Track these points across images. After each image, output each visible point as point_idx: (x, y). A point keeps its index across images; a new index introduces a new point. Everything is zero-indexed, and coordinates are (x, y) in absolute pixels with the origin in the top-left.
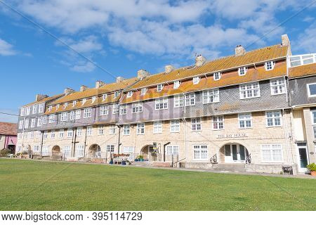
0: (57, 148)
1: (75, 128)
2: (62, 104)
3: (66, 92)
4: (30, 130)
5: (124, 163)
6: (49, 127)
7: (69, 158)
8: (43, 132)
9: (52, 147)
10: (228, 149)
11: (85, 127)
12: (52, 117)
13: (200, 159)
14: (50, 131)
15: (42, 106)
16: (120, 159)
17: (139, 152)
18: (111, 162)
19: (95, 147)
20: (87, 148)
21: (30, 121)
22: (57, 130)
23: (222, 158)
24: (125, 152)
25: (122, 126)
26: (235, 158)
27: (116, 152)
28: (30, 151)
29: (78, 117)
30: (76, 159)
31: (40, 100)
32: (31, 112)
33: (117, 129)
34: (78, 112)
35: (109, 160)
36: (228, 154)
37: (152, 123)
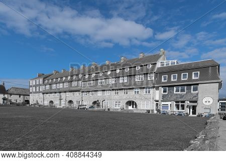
0: (51, 102)
1: (60, 92)
2: (52, 80)
3: (54, 72)
4: (36, 92)
5: (84, 109)
6: (46, 91)
7: (58, 107)
8: (43, 94)
9: (49, 101)
10: (130, 103)
11: (65, 92)
12: (48, 87)
13: (117, 108)
14: (47, 93)
15: (41, 80)
16: (82, 107)
17: (91, 104)
18: (78, 108)
19: (71, 102)
20: (67, 102)
21: (36, 87)
22: (51, 93)
23: (127, 107)
24: (85, 104)
25: (83, 92)
26: (133, 107)
27: (81, 104)
28: (38, 103)
29: (61, 87)
30: (61, 107)
31: (40, 76)
32: (36, 83)
33: (81, 93)
34: (61, 84)
35: (77, 107)
36: (130, 105)
37: (97, 91)
